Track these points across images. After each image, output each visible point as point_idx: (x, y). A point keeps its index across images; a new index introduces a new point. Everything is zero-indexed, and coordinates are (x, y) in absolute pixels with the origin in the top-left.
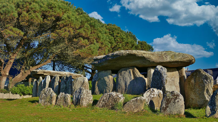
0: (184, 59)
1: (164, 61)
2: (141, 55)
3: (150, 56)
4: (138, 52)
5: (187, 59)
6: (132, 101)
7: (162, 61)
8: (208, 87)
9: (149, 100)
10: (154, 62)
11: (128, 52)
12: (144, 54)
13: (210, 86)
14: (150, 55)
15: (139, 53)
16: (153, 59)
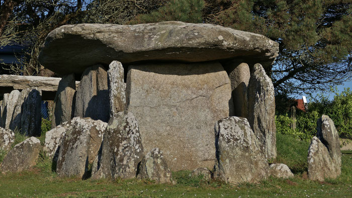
0: (191, 42)
1: (143, 49)
2: (92, 36)
3: (114, 37)
4: (83, 29)
5: (198, 40)
6: (17, 147)
7: (138, 49)
8: (259, 111)
9: (57, 146)
10: (122, 51)
11: (63, 31)
12: (99, 32)
13: (262, 110)
14: (113, 35)
15: (87, 32)
16: (120, 43)
